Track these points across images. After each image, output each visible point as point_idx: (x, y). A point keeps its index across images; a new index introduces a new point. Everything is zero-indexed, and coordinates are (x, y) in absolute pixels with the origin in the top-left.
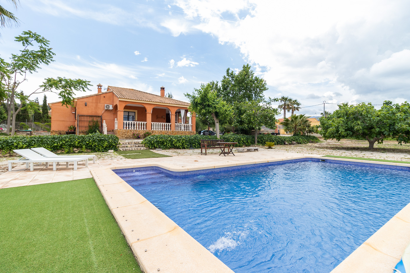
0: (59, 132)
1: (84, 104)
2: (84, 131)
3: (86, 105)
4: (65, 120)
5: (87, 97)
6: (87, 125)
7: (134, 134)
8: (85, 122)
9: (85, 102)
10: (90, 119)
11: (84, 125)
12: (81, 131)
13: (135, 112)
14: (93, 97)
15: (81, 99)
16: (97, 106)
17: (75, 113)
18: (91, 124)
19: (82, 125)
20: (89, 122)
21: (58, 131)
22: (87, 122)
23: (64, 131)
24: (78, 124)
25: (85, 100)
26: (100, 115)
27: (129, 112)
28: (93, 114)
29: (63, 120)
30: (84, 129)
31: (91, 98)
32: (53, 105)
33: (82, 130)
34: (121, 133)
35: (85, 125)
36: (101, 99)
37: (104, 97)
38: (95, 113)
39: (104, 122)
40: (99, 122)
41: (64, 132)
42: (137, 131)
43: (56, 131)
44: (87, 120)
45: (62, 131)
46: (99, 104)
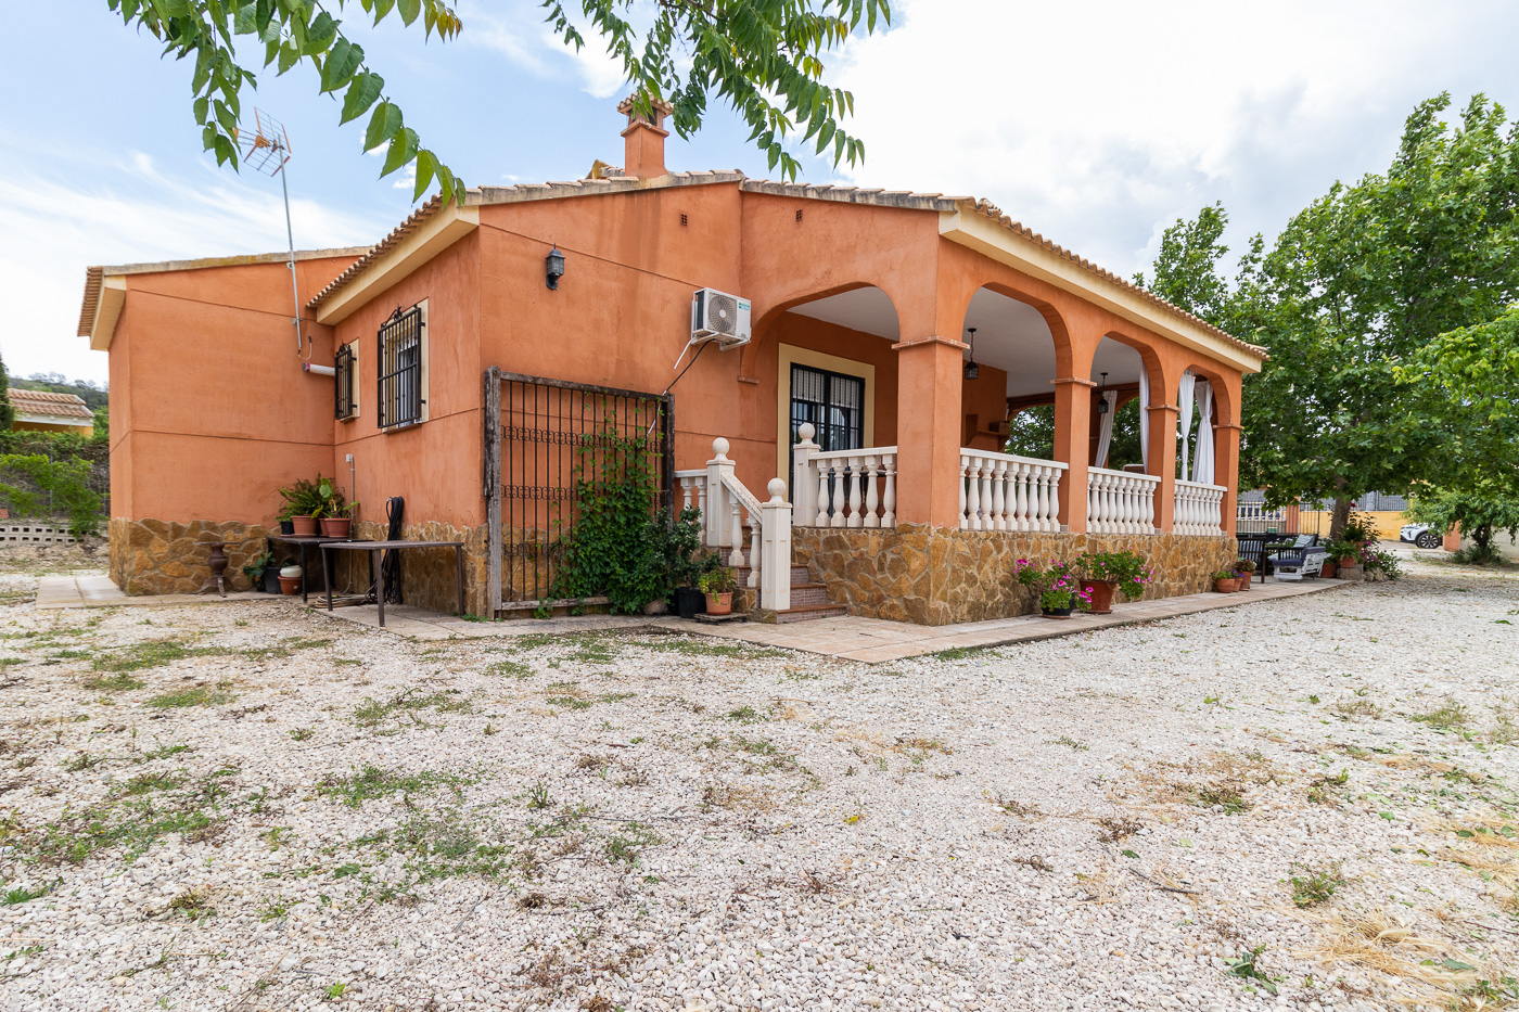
0: (206, 538)
1: (537, 268)
2: (540, 538)
3: (552, 280)
4: (246, 432)
5: (559, 194)
6: (566, 484)
7: (1024, 576)
8: (554, 447)
9: (544, 251)
10: (585, 421)
11: (542, 483)
12: (516, 541)
13: (861, 382)
14: (608, 201)
15: (512, 214)
16: (631, 294)
17: (330, 370)
18: (596, 471)
19: (530, 483)
20: (583, 447)
21: (196, 526)
22: (566, 449)
23: (241, 529)
24: (497, 465)
25: (548, 228)
26: (657, 387)
27: (828, 376)
28: (606, 373)
29: (234, 431)
30: (542, 521)
31: (588, 216)
32: (137, 284)
33: (529, 531)
34: (949, 570)
35: (554, 484)
36: (665, 239)
37: (684, 220)
38: (619, 363)
39: (721, 458)
40: (652, 455)
41: (241, 536)
42: (1028, 547)
43: (178, 530)
44: (566, 428)
45: (232, 526)
46: (645, 279)
